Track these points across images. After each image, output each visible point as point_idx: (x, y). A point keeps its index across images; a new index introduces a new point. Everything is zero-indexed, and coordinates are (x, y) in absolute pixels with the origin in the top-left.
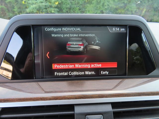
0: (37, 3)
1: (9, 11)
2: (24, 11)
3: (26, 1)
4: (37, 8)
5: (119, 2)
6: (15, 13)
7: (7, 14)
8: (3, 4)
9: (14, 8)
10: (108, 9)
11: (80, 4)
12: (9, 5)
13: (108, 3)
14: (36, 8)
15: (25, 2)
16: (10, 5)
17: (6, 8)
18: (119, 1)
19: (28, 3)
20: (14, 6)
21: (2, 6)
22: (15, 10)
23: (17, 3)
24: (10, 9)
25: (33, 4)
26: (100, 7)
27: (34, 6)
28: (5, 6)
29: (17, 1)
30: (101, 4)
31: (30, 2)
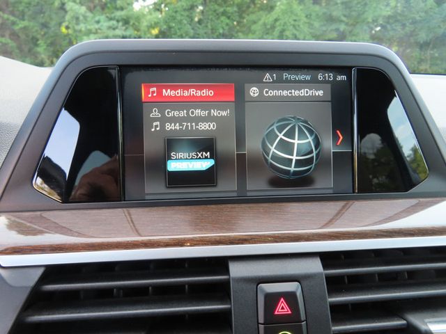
0: (100, 29)
1: (21, 50)
3: (70, 26)
5: (324, 28)
9: (37, 45)
11: (220, 34)
12: (23, 37)
13: (296, 32)
15: (67, 28)
16: (27, 36)
17: (14, 45)
18: (324, 25)
19: (75, 31)
20: (37, 40)
21: (3, 40)
22: (39, 49)
23: (45, 30)
24: (25, 48)
25: (89, 33)
28: (11, 39)
29: (45, 25)
30: (274, 33)
31: (82, 27)
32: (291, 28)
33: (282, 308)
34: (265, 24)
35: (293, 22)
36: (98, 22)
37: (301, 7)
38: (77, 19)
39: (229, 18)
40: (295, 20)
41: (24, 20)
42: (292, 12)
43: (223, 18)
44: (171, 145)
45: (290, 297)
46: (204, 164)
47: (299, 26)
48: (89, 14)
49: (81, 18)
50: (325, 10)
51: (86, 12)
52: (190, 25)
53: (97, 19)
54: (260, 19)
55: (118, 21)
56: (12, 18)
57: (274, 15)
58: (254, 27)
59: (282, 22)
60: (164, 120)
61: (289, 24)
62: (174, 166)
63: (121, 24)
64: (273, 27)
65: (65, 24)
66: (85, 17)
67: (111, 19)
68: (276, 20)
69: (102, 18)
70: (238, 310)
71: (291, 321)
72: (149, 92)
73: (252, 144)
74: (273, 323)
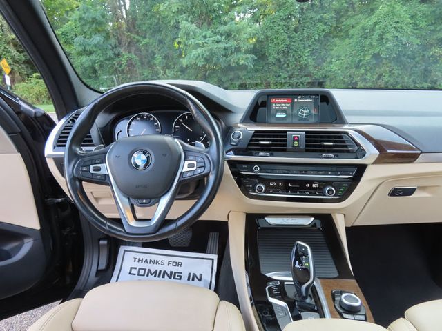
0: (206, 43)
1: (142, 64)
2: (175, 64)
3: (183, 42)
4: (205, 56)
6: (156, 70)
7: (139, 71)
8: (133, 49)
9: (154, 58)
10: (395, 48)
11: (315, 40)
12: (144, 53)
14: (203, 55)
15: (179, 43)
16: (147, 51)
17: (138, 59)
19: (185, 45)
20: (155, 54)
22: (156, 62)
23: (161, 45)
24: (146, 61)
25: (198, 46)
26: (371, 44)
27: (199, 50)
28: (136, 55)
29: (161, 42)
30: (373, 37)
31: (191, 42)
32: (392, 30)
33: (296, 138)
34: (363, 28)
35: (394, 25)
36: (205, 37)
37: (405, 8)
38: (188, 34)
39: (325, 24)
40: (397, 22)
41: (145, 38)
42: (394, 14)
43: (319, 25)
44: (277, 111)
45: (298, 137)
46: (283, 115)
47: (401, 28)
48: (198, 30)
49: (192, 33)
50: (434, 9)
51: (195, 29)
52: (287, 33)
53: (204, 34)
54: (358, 23)
55: (221, 35)
56: (137, 37)
57: (374, 19)
58: (351, 32)
59: (382, 25)
60: (276, 106)
61: (389, 27)
62: (277, 116)
63: (224, 37)
64: (372, 30)
65: (177, 40)
66: (194, 33)
67: (215, 33)
68: (376, 24)
69: (208, 33)
70: (288, 139)
71: (298, 141)
72: (273, 100)
73: (295, 112)
74: (294, 140)
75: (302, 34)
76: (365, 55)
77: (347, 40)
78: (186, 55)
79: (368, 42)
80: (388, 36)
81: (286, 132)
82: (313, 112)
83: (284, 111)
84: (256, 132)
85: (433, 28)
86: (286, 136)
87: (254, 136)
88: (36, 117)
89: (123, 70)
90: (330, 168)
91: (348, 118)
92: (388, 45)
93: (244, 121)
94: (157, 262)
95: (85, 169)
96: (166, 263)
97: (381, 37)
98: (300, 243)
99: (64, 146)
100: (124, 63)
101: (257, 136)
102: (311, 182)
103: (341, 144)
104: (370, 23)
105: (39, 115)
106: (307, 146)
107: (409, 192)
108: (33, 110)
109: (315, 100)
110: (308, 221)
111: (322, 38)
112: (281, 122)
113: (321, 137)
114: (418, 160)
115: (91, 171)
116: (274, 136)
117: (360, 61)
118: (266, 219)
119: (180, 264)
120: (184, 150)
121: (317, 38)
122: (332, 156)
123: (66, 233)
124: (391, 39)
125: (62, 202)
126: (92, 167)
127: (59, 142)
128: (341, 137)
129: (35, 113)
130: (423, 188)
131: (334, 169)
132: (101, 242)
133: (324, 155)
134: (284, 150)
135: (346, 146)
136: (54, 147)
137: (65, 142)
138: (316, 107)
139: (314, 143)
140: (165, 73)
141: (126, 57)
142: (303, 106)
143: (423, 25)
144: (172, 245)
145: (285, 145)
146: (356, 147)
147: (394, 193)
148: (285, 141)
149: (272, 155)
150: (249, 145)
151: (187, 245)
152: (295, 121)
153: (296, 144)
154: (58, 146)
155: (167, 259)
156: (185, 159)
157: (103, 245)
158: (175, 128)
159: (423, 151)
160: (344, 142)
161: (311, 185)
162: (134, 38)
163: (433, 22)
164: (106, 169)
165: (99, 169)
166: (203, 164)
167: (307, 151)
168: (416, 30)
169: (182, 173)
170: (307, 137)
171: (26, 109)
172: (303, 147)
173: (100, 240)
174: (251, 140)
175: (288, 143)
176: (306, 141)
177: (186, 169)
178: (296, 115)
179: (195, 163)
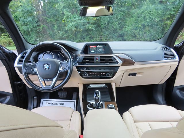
0: (75, 20)
1: (49, 29)
2: (63, 29)
3: (66, 20)
6: (55, 31)
7: (48, 32)
8: (45, 23)
9: (54, 27)
10: (150, 22)
12: (50, 24)
14: (74, 25)
17: (47, 27)
20: (54, 25)
21: (44, 26)
22: (55, 28)
23: (57, 21)
24: (51, 28)
25: (72, 21)
26: (141, 20)
27: (73, 23)
28: (46, 25)
29: (57, 20)
30: (142, 17)
31: (69, 20)
32: (149, 15)
34: (138, 14)
35: (149, 13)
37: (154, 6)
38: (68, 17)
39: (123, 12)
40: (150, 12)
41: (50, 18)
43: (121, 13)
46: (94, 51)
47: (152, 14)
48: (72, 15)
49: (69, 16)
50: (164, 6)
51: (71, 15)
53: (74, 17)
54: (136, 12)
56: (47, 18)
57: (142, 10)
58: (133, 15)
59: (145, 13)
62: (92, 51)
63: (83, 18)
65: (63, 19)
68: (142, 12)
69: (76, 16)
70: (95, 59)
71: (98, 59)
72: (90, 47)
73: (97, 50)
74: (97, 59)
75: (114, 16)
76: (139, 25)
77: (132, 19)
78: (67, 25)
79: (140, 19)
80: (147, 17)
81: (94, 57)
82: (103, 50)
83: (94, 50)
84: (85, 57)
85: (164, 14)
86: (94, 58)
87: (84, 58)
88: (10, 54)
89: (41, 32)
90: (108, 68)
91: (114, 52)
92: (147, 21)
93: (81, 53)
94: (55, 104)
95: (29, 70)
96: (58, 104)
97: (145, 17)
98: (97, 90)
99: (22, 63)
100: (41, 29)
101: (85, 58)
102: (103, 72)
103: (111, 60)
104: (140, 12)
105: (11, 53)
106: (100, 61)
107: (135, 75)
108: (9, 51)
109: (103, 46)
110: (103, 85)
111: (122, 18)
112: (93, 53)
113: (106, 58)
114: (135, 64)
115: (31, 71)
116: (90, 58)
117: (137, 27)
118: (90, 85)
119: (63, 104)
120: (61, 63)
121: (120, 18)
122: (108, 64)
123: (21, 95)
124: (148, 18)
125: (20, 83)
126: (31, 69)
127: (19, 62)
128: (111, 58)
129: (10, 52)
130: (139, 73)
131: (109, 68)
132: (34, 97)
133: (106, 64)
134: (94, 63)
135: (112, 61)
136: (18, 64)
137: (22, 62)
138: (104, 48)
139: (103, 60)
140: (59, 33)
141: (42, 26)
142: (100, 48)
143: (160, 12)
144: (60, 97)
145: (94, 61)
146: (116, 61)
147: (130, 75)
148: (94, 59)
149: (90, 64)
150: (83, 61)
151: (65, 97)
152: (97, 53)
153: (97, 60)
154: (19, 63)
155: (58, 103)
156: (61, 66)
157: (35, 98)
158: (59, 56)
159: (136, 61)
160: (112, 59)
161: (102, 73)
162: (45, 18)
163: (164, 11)
164: (36, 70)
165: (34, 70)
166: (66, 67)
167: (101, 62)
168: (158, 14)
169: (60, 70)
170: (100, 58)
171: (6, 51)
172: (99, 61)
173: (34, 96)
174: (83, 60)
175: (95, 60)
176: (100, 59)
177: (61, 69)
178: (98, 51)
179: (64, 67)
